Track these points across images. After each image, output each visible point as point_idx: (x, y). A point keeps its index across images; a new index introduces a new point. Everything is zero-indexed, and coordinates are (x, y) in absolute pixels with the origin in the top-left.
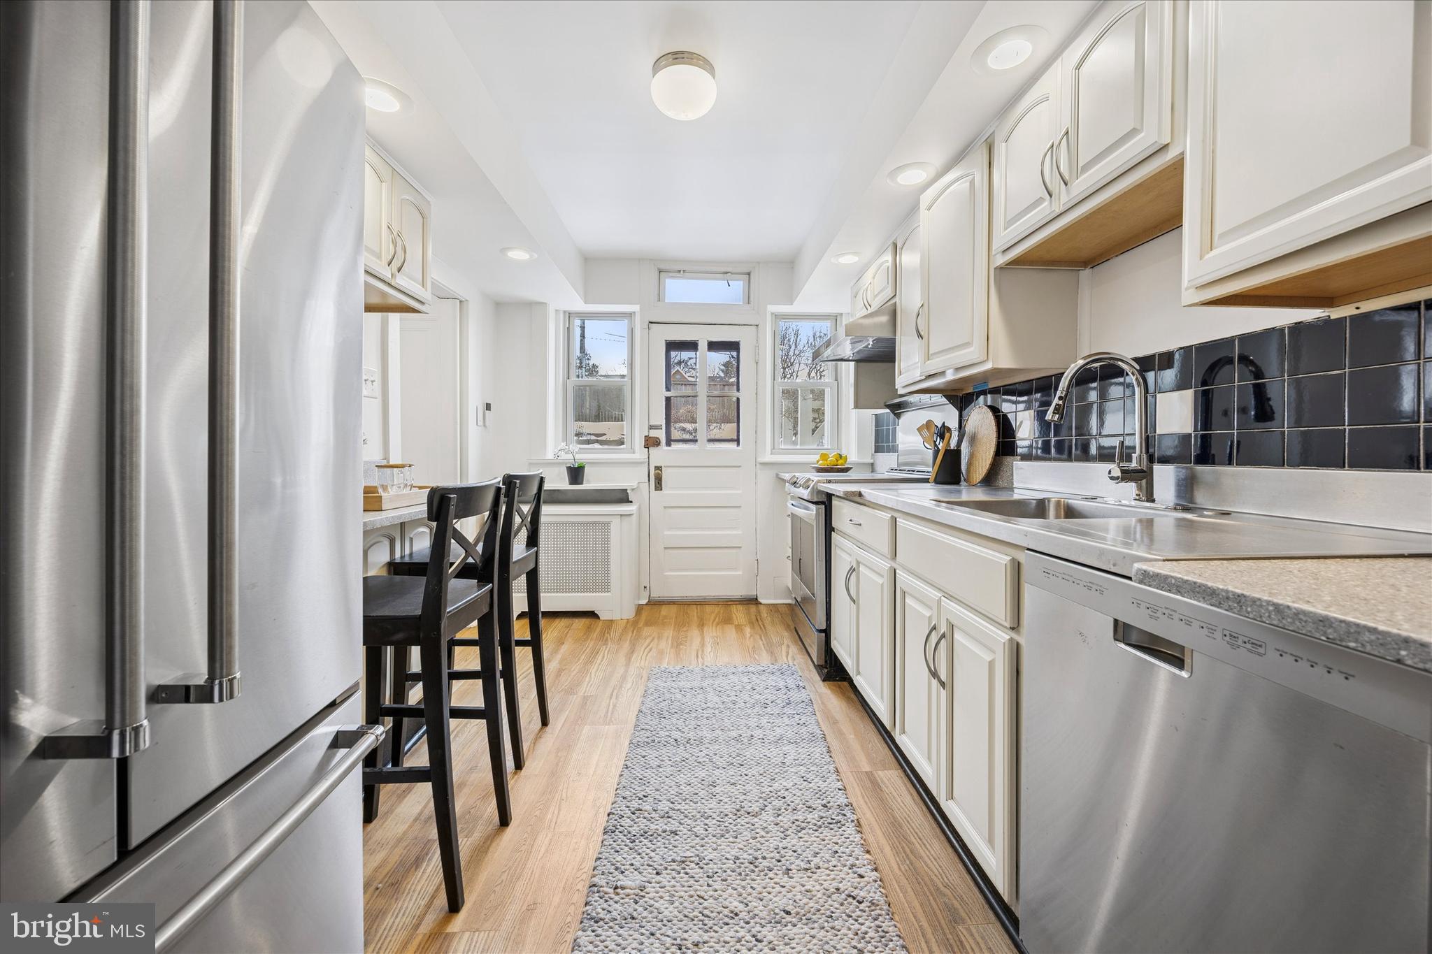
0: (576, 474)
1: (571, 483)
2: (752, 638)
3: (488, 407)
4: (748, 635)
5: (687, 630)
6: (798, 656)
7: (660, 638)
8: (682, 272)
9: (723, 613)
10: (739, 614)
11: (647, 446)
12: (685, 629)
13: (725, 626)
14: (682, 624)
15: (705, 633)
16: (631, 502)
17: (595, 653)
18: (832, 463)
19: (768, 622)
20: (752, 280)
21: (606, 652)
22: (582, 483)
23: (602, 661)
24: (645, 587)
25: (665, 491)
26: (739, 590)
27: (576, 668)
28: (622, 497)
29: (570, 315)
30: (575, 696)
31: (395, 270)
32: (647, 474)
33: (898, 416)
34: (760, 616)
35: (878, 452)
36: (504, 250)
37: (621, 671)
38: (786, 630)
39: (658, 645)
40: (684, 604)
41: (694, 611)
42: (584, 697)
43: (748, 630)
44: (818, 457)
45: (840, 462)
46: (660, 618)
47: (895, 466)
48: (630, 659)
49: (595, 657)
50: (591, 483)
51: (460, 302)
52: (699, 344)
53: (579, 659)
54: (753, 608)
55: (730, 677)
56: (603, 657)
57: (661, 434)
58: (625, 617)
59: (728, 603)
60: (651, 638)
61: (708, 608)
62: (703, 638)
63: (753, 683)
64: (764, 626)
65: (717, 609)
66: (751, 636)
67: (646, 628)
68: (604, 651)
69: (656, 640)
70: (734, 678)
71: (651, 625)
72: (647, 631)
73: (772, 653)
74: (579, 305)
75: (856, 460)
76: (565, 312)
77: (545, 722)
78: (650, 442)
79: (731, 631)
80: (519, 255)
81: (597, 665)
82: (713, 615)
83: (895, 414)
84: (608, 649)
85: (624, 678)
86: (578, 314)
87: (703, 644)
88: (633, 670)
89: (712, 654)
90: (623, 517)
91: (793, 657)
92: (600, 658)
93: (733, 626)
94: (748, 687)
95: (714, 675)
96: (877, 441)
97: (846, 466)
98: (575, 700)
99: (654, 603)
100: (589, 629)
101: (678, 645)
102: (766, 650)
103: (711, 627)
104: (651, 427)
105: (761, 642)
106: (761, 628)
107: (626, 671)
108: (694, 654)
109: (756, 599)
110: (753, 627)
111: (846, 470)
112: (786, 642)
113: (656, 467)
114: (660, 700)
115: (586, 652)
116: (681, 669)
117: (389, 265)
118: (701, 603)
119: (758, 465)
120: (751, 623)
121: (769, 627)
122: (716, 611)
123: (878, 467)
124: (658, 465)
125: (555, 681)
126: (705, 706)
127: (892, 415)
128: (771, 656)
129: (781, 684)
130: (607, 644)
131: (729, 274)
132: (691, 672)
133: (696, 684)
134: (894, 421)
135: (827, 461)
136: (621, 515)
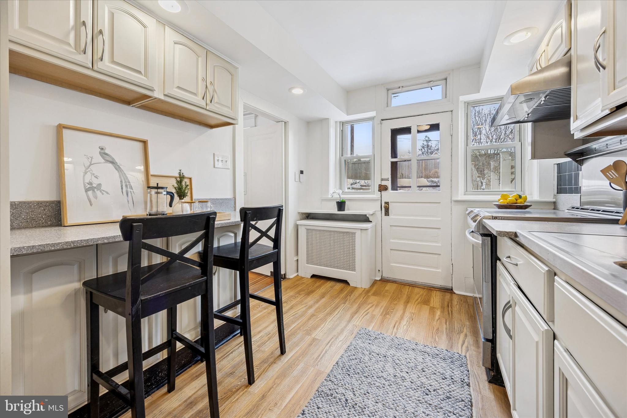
0: (341, 205)
1: (338, 211)
2: (439, 320)
3: (302, 172)
4: (437, 317)
5: (396, 304)
6: (473, 348)
7: (377, 306)
8: (401, 87)
9: (425, 296)
10: (436, 299)
11: (380, 190)
12: (395, 303)
13: (423, 306)
14: (395, 299)
15: (406, 310)
16: (371, 222)
17: (336, 307)
18: (511, 202)
19: (456, 309)
20: (447, 83)
21: (342, 309)
22: (344, 210)
23: (337, 315)
24: (379, 271)
25: (391, 216)
26: (440, 282)
27: (321, 316)
28: (365, 219)
29: (343, 124)
30: (310, 337)
31: (208, 102)
32: (380, 205)
33: (581, 163)
34: (452, 303)
35: (559, 194)
36: (290, 89)
37: (343, 325)
38: (469, 319)
39: (373, 311)
40: (402, 284)
41: (406, 290)
42: (314, 339)
43: (438, 313)
44: (499, 197)
45: (519, 201)
46: (384, 292)
47: (578, 205)
48: (353, 317)
49: (334, 311)
50: (349, 211)
51: (285, 123)
52: (412, 129)
53: (326, 310)
54: (448, 296)
55: (410, 352)
56: (339, 312)
57: (389, 184)
58: (364, 287)
59: (430, 288)
60: (372, 305)
61: (416, 290)
62: (404, 312)
63: (424, 365)
64: (452, 312)
65: (421, 292)
66: (439, 319)
67: (372, 296)
68: (342, 306)
69: (374, 306)
70: (412, 354)
71: (375, 296)
72: (373, 299)
73: (450, 339)
74: (346, 118)
75: (538, 199)
76: (340, 122)
77: (283, 352)
78: (382, 188)
79: (425, 311)
80: (297, 91)
81: (332, 317)
82: (418, 296)
83: (577, 161)
84: (344, 307)
85: (342, 330)
86: (347, 122)
87: (402, 318)
88: (350, 326)
89: (405, 327)
90: (362, 231)
91: (467, 347)
92: (336, 313)
93: (429, 307)
94: (420, 368)
95: (398, 347)
96: (559, 184)
97: (526, 204)
98: (308, 339)
99: (384, 281)
100: (342, 290)
101: (386, 313)
102: (447, 335)
103: (413, 305)
104: (382, 180)
105: (445, 326)
106: (449, 313)
107: (346, 325)
108: (392, 325)
109: (452, 289)
110: (443, 312)
111: (526, 207)
112: (465, 330)
113: (385, 202)
114: (354, 357)
115: (332, 306)
116: (379, 334)
117: (203, 99)
118: (413, 285)
119: (453, 202)
120: (443, 307)
121: (456, 315)
122: (421, 293)
123: (560, 206)
124: (387, 201)
125: (306, 322)
126: (380, 374)
127: (574, 163)
128: (449, 342)
129: (448, 374)
130: (345, 304)
131: (432, 82)
132: (384, 339)
133: (383, 351)
134: (578, 167)
135: (506, 200)
136: (361, 229)
